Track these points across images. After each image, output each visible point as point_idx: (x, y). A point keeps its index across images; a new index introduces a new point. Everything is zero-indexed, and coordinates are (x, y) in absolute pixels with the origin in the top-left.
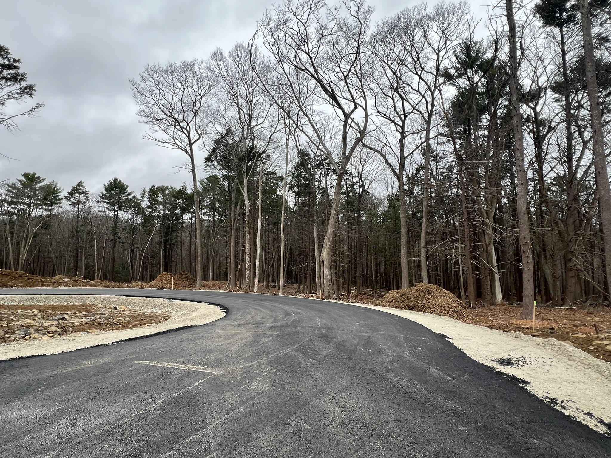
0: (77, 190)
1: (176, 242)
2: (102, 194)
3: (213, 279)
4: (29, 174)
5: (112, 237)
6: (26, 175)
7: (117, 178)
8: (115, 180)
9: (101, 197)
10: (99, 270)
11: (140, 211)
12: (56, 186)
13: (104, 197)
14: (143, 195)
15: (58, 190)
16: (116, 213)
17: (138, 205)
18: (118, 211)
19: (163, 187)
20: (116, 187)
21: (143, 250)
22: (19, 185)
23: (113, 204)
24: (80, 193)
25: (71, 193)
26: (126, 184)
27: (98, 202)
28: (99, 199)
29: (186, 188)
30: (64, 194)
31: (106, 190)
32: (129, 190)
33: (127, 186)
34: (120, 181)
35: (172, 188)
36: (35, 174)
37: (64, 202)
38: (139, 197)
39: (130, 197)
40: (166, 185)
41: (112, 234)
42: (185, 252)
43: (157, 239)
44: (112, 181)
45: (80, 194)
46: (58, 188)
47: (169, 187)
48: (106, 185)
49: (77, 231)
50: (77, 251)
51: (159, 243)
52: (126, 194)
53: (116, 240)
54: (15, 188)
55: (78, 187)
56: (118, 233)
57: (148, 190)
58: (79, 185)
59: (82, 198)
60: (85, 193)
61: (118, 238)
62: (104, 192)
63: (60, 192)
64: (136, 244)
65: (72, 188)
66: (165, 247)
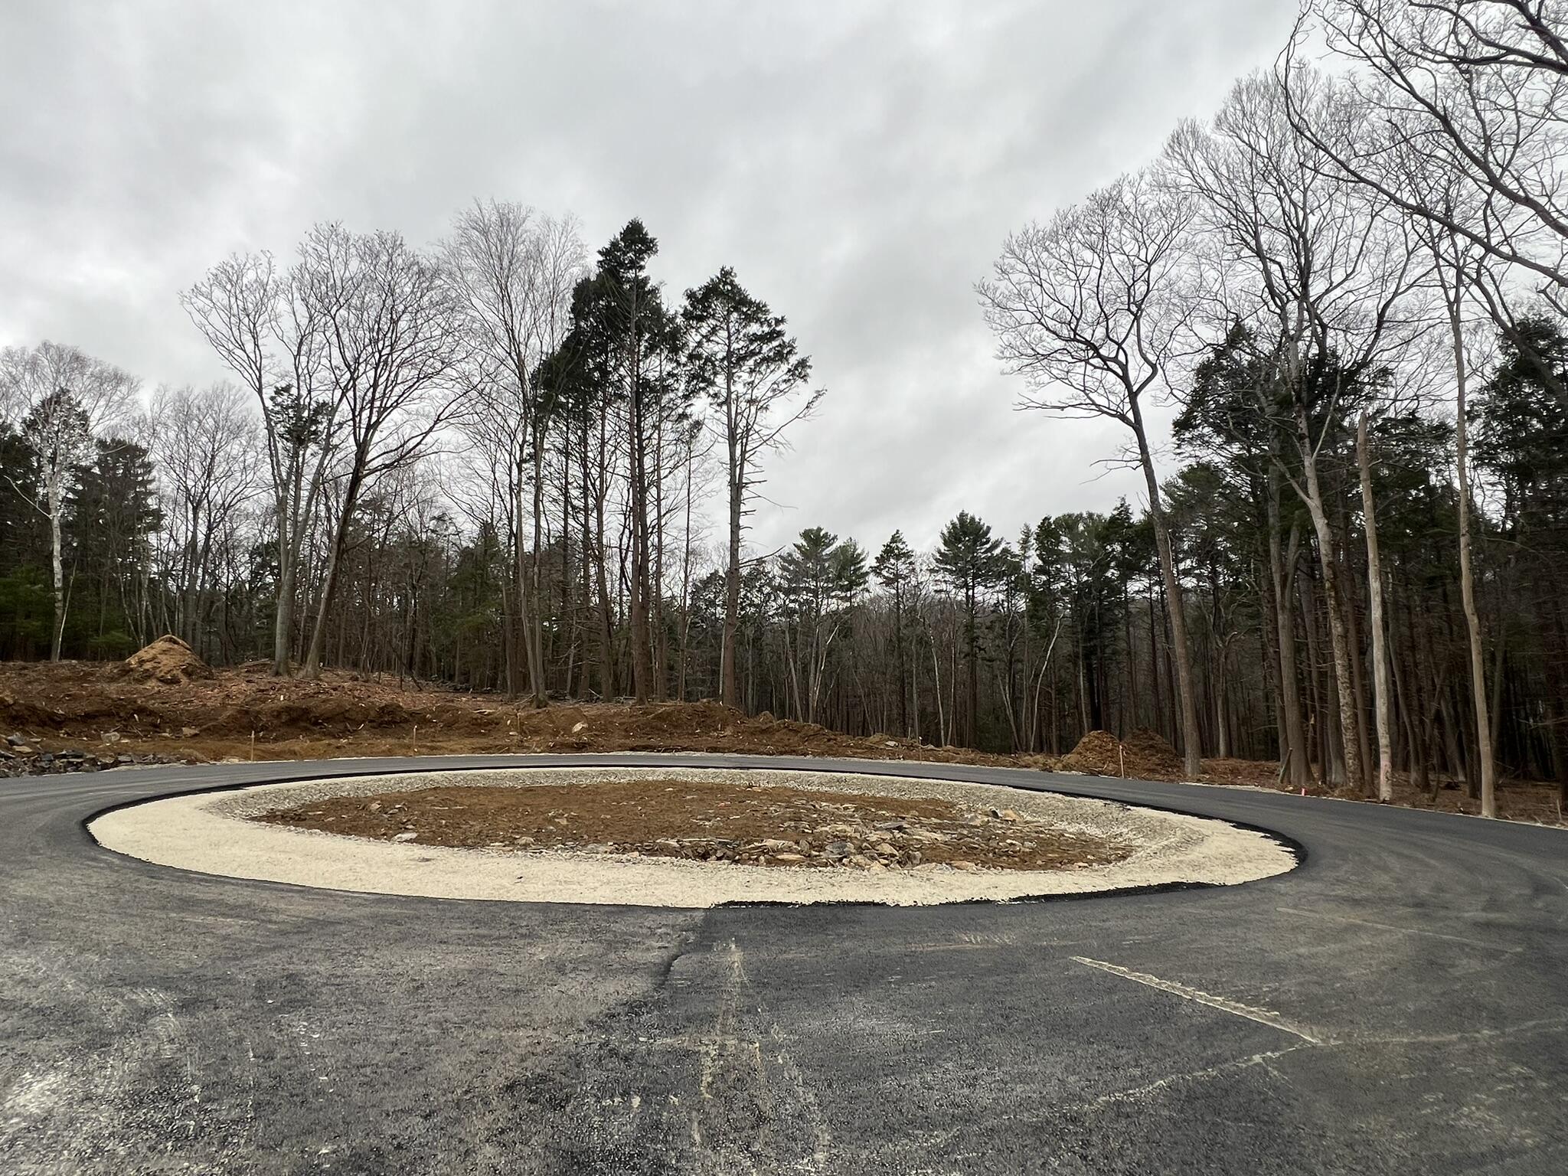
0: (893, 551)
1: (1114, 653)
2: (939, 552)
3: (1230, 754)
4: (811, 531)
5: (966, 648)
6: (806, 535)
7: (966, 512)
8: (962, 517)
9: (937, 560)
10: (946, 724)
11: (1020, 583)
12: (855, 550)
13: (943, 559)
14: (1024, 544)
15: (859, 555)
16: (970, 593)
17: (1016, 568)
18: (973, 587)
19: (1070, 516)
20: (965, 534)
21: (1037, 676)
22: (797, 555)
23: (961, 573)
24: (898, 557)
25: (881, 560)
26: (985, 522)
27: (932, 571)
28: (934, 565)
29: (1127, 510)
30: (870, 562)
31: (945, 544)
32: (993, 536)
33: (989, 528)
34: (973, 519)
35: (1090, 515)
36: (819, 530)
37: (873, 581)
38: (1016, 549)
39: (997, 552)
40: (1076, 512)
41: (967, 640)
42: (1142, 678)
43: (1067, 648)
44: (956, 521)
45: (898, 560)
46: (859, 551)
47: (1085, 515)
48: (945, 532)
49: (900, 640)
50: (903, 682)
51: (1073, 658)
52: (988, 546)
53: (975, 655)
54: (792, 562)
55: (894, 545)
56: (978, 637)
57: (1034, 529)
58: (895, 539)
59: (902, 567)
60: (908, 555)
61: (980, 649)
62: (943, 548)
63: (862, 560)
64: (1019, 661)
65: (883, 548)
66: (1089, 669)
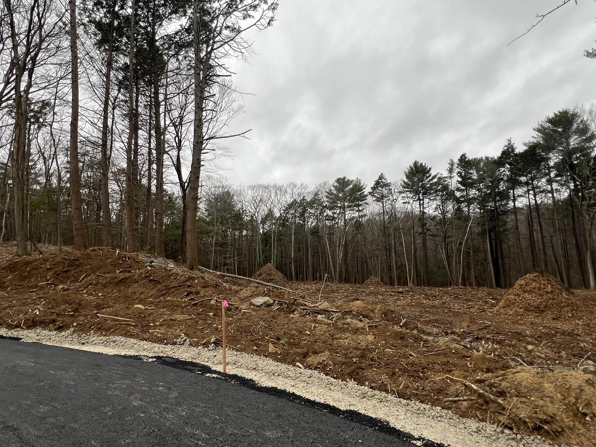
0: (380, 183)
2: (404, 182)
4: (340, 179)
5: (420, 230)
7: (418, 161)
8: (416, 163)
9: (403, 186)
13: (406, 186)
14: (451, 171)
16: (422, 202)
19: (476, 159)
20: (417, 172)
22: (335, 192)
24: (383, 187)
25: (373, 188)
26: (428, 166)
27: (400, 192)
28: (401, 189)
31: (408, 177)
33: (430, 169)
34: (421, 164)
36: (345, 178)
41: (420, 226)
46: (362, 185)
53: (425, 234)
54: (332, 194)
58: (381, 177)
59: (385, 191)
60: (388, 185)
61: (428, 230)
62: (406, 180)
63: (364, 189)
64: (450, 237)
65: (375, 182)
